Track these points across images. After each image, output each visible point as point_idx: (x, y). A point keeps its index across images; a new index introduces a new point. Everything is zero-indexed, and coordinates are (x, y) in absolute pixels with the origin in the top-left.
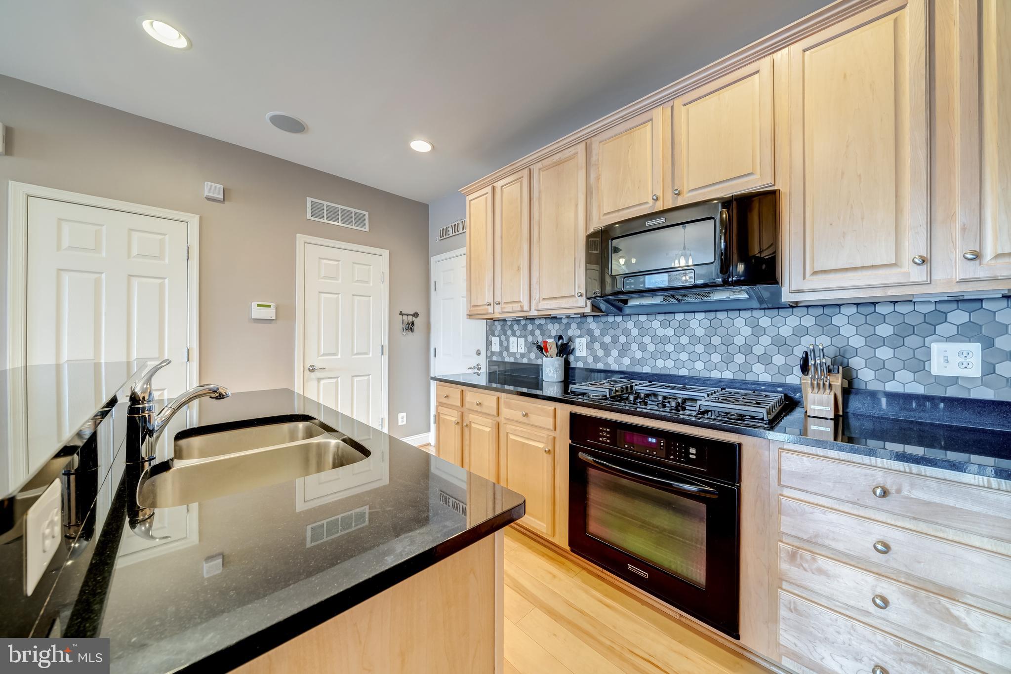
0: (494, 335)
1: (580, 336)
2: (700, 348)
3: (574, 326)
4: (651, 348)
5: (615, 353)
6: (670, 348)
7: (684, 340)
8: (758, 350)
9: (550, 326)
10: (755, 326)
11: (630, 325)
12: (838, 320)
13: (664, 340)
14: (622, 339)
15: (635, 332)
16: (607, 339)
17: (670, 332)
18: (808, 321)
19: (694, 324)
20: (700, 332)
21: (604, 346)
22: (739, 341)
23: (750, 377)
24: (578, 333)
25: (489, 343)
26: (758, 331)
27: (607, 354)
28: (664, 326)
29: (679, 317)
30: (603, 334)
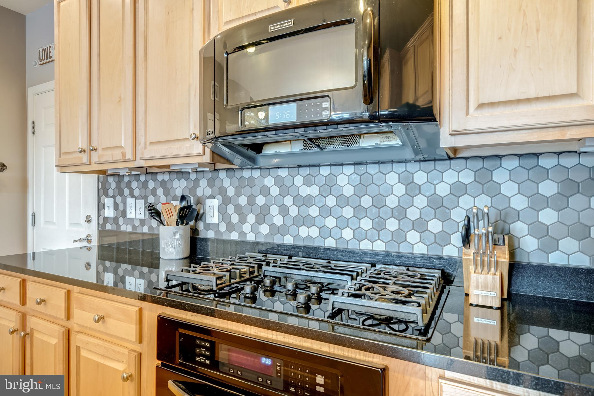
0: (107, 196)
1: (212, 197)
2: (348, 212)
3: (204, 183)
5: (251, 218)
6: (314, 211)
7: (331, 201)
8: (413, 214)
9: (176, 183)
10: (410, 183)
11: (269, 181)
13: (308, 201)
14: (260, 200)
15: (274, 191)
16: (243, 201)
17: (315, 191)
18: (467, 177)
19: (342, 180)
20: (348, 191)
21: (239, 209)
22: (392, 202)
23: (403, 249)
24: (208, 191)
25: (101, 206)
26: (412, 189)
27: (243, 220)
28: (308, 183)
29: (325, 171)
30: (238, 194)
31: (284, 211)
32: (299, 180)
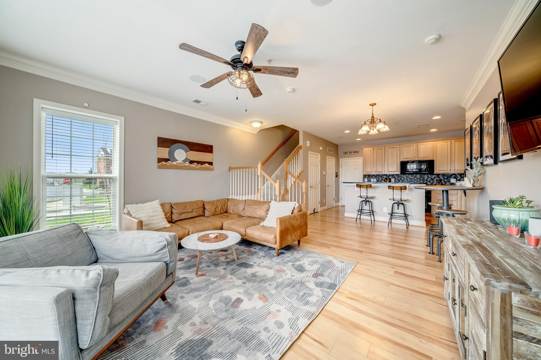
0: (365, 178)
1: (393, 178)
2: (419, 180)
3: (391, 176)
4: (409, 180)
6: (413, 180)
7: (416, 179)
8: (428, 180)
9: (384, 176)
10: (428, 176)
11: (404, 176)
12: (440, 176)
15: (405, 177)
17: (413, 177)
18: (436, 176)
20: (419, 177)
22: (425, 179)
25: (364, 180)
26: (428, 177)
29: (415, 175)
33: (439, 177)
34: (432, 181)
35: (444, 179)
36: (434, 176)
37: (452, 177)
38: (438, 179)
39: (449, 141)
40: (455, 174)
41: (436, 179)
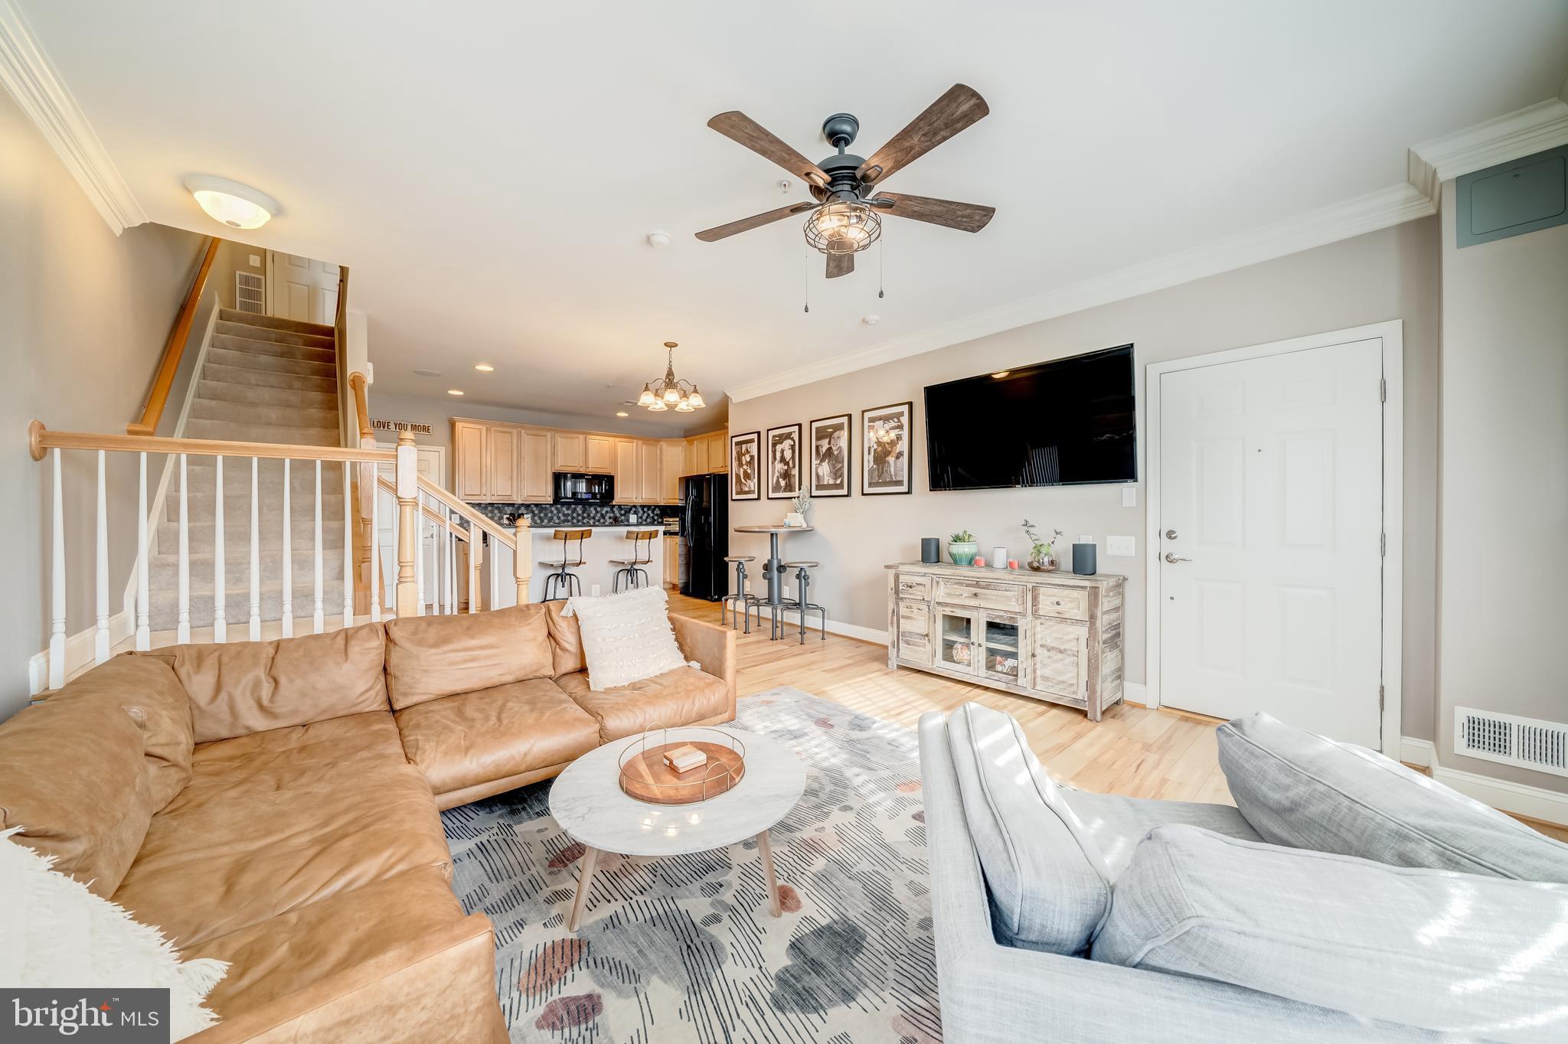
1: (527, 514)
2: (580, 518)
3: (523, 508)
6: (570, 518)
7: (575, 515)
8: (597, 518)
9: (506, 508)
10: (595, 509)
12: (619, 508)
14: (550, 515)
15: (555, 512)
16: (542, 515)
17: (570, 512)
18: (615, 507)
19: (578, 509)
21: (540, 518)
22: (592, 515)
24: (525, 512)
28: (568, 509)
29: (573, 506)
30: (540, 512)
31: (559, 518)
32: (564, 509)
33: (613, 512)
34: (602, 521)
35: (621, 515)
36: (605, 509)
37: (632, 512)
38: (612, 515)
39: (635, 441)
40: (635, 506)
41: (608, 515)
